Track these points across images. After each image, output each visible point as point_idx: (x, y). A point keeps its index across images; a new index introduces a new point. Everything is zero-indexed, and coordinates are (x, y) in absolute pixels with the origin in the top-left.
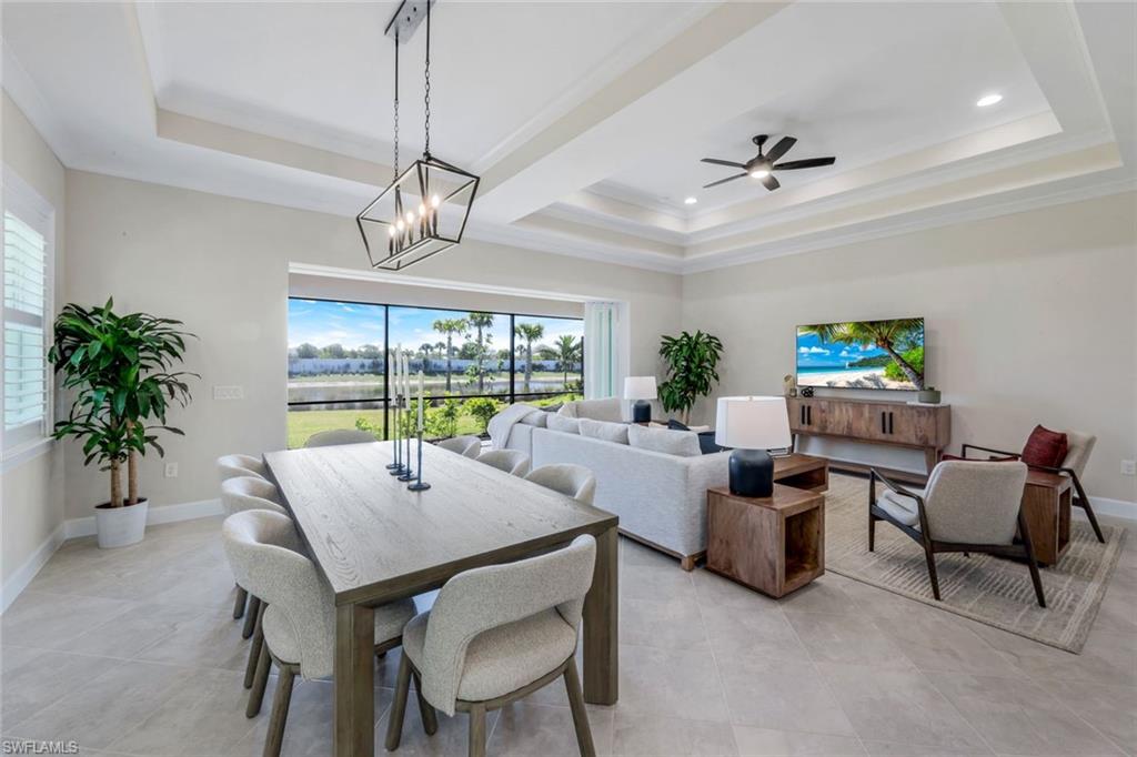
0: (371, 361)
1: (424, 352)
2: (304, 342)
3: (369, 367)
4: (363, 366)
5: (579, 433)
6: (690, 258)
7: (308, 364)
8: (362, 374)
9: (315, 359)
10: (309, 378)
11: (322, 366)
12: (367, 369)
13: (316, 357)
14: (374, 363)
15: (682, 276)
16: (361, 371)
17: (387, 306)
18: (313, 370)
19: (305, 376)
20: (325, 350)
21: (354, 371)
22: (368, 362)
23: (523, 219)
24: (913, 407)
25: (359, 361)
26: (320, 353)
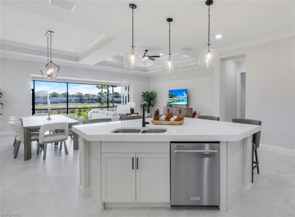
0: (79, 98)
1: (99, 95)
2: (54, 92)
3: (79, 100)
4: (76, 100)
5: (108, 115)
6: (148, 73)
7: (55, 99)
8: (76, 103)
9: (57, 98)
10: (55, 104)
11: (60, 100)
12: (77, 101)
13: (58, 97)
14: (80, 99)
15: (149, 77)
16: (76, 102)
17: (67, 83)
18: (57, 101)
19: (54, 103)
20: (62, 94)
21: (73, 101)
22: (78, 98)
23: (96, 64)
24: (185, 108)
25: (75, 98)
26: (60, 95)
